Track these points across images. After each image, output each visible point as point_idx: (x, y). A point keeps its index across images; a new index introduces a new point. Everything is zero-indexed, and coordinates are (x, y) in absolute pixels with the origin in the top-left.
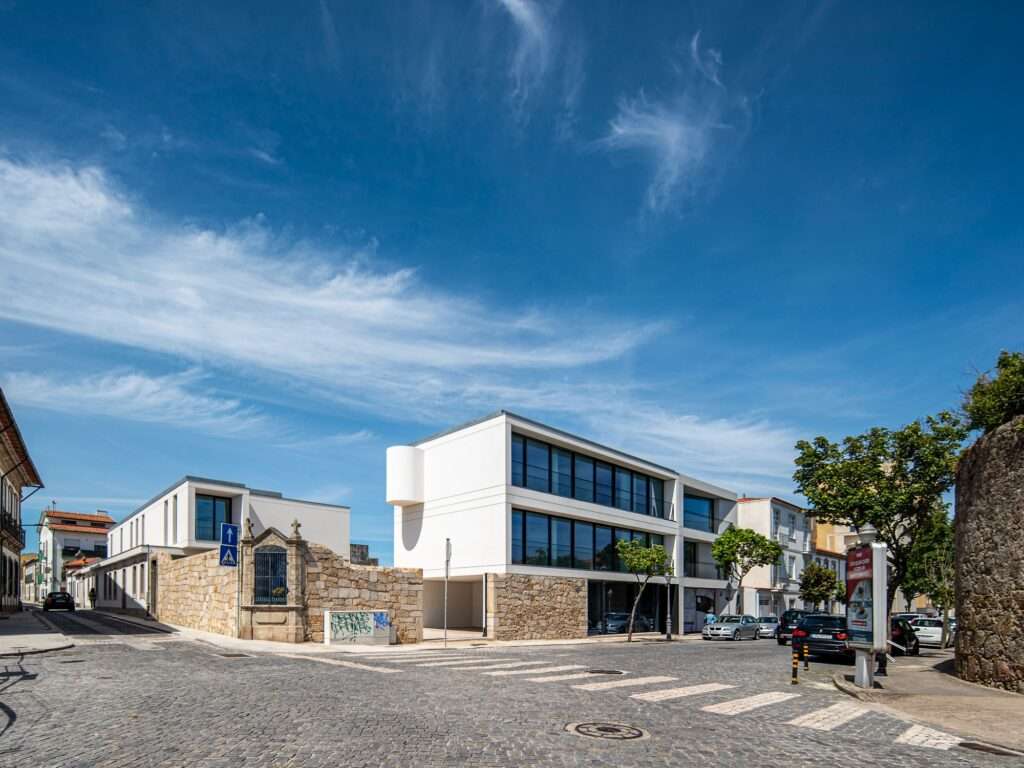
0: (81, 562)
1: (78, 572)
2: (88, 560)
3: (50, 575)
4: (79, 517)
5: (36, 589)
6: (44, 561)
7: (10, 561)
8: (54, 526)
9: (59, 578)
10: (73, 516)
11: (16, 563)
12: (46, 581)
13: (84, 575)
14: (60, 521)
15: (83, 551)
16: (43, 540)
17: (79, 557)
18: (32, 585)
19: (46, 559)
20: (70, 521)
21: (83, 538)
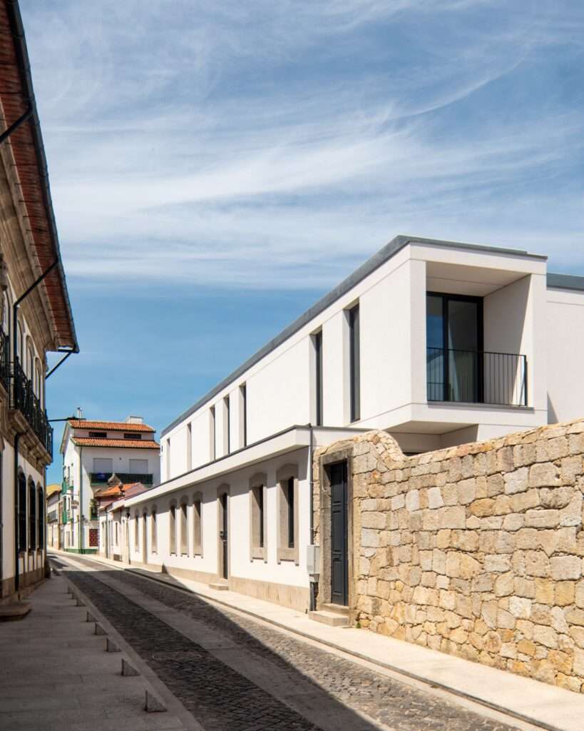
0: (115, 490)
1: (116, 505)
2: (126, 487)
3: (77, 512)
4: (110, 427)
5: (60, 531)
6: (69, 492)
7: (32, 483)
8: (81, 441)
9: (88, 516)
10: (103, 427)
11: (40, 489)
12: (72, 520)
13: (128, 509)
14: (86, 434)
15: (118, 475)
16: (67, 463)
17: (113, 483)
18: (56, 526)
19: (72, 488)
20: (99, 433)
21: (115, 456)
